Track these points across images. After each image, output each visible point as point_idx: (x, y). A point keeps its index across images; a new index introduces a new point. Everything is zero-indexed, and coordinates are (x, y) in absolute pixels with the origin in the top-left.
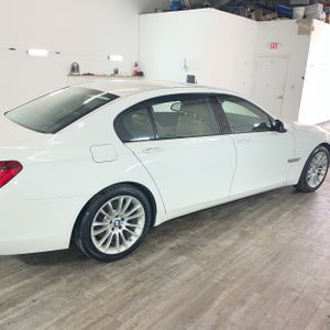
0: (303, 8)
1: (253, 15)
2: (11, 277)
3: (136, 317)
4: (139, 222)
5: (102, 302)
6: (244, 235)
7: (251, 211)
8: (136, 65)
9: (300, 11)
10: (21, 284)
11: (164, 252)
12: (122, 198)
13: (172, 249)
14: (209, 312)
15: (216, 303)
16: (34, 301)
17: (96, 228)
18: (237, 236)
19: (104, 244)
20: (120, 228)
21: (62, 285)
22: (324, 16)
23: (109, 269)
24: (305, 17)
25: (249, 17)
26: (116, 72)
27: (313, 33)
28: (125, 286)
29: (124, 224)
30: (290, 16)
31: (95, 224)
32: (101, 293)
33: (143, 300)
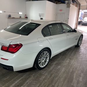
0: (67, 1)
1: (55, 2)
2: (17, 77)
3: (57, 83)
4: (48, 58)
5: (46, 81)
6: (70, 59)
7: (68, 53)
8: (26, 15)
9: (67, 2)
10: (21, 79)
11: (54, 65)
12: (45, 52)
13: (55, 64)
14: (74, 80)
15: (74, 77)
16: (27, 83)
17: (39, 61)
18: (69, 59)
19: (41, 65)
20: (44, 60)
21: (32, 77)
22: (72, 3)
23: (42, 72)
24: (68, 3)
25: (54, 3)
26: (20, 17)
27: (70, 7)
28: (49, 75)
29: (45, 59)
30: (64, 3)
31: (39, 60)
32: (44, 78)
33: (56, 79)
